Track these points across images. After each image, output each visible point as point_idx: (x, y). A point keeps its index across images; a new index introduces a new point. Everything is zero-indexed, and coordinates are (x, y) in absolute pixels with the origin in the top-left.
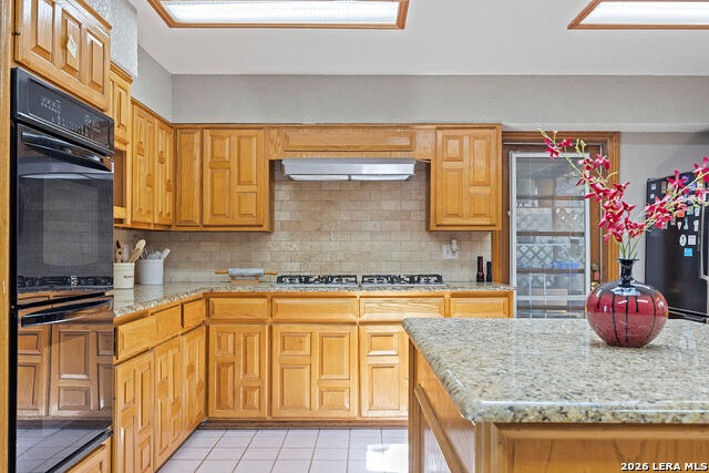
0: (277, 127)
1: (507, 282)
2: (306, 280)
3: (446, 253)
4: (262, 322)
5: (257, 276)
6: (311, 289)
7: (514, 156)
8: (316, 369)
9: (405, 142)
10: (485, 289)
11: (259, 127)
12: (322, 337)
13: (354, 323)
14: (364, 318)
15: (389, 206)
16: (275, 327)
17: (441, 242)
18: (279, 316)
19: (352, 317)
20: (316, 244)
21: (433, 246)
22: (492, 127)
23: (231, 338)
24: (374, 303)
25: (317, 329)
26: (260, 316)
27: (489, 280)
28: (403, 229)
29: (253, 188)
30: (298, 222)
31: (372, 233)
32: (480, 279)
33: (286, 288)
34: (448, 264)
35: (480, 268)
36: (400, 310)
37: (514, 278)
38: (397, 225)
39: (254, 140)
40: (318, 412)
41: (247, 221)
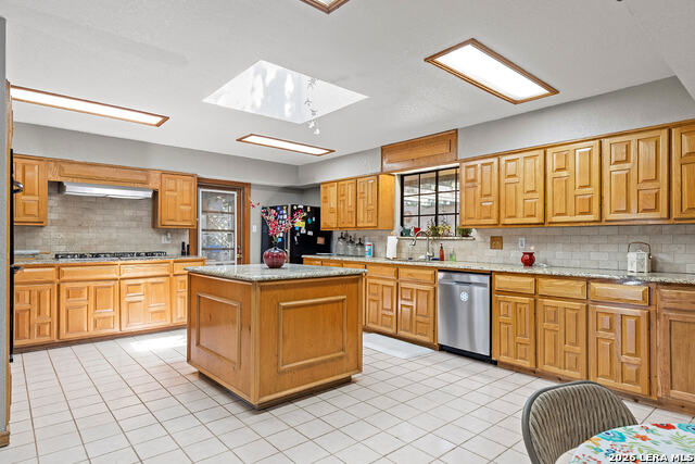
0: (55, 161)
1: (196, 254)
2: (82, 256)
3: (164, 240)
4: (52, 282)
5: (33, 255)
6: (88, 261)
7: (201, 190)
8: (92, 307)
9: (143, 178)
10: (186, 258)
11: (40, 159)
12: (96, 288)
13: (116, 280)
14: (123, 276)
15: (129, 213)
16: (62, 285)
17: (161, 234)
18: (64, 278)
19: (115, 276)
20: (78, 235)
21: (156, 236)
22: (192, 176)
23: (27, 294)
24: (129, 268)
25: (92, 284)
26: (50, 279)
27: (188, 254)
28: (138, 227)
29: (37, 198)
30: (64, 221)
31: (117, 228)
32: (183, 254)
33: (70, 261)
34: (166, 246)
35: (183, 248)
36: (145, 271)
37: (200, 252)
38: (134, 224)
39: (36, 168)
40: (93, 332)
41: (31, 219)
